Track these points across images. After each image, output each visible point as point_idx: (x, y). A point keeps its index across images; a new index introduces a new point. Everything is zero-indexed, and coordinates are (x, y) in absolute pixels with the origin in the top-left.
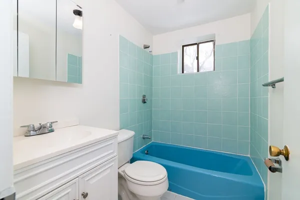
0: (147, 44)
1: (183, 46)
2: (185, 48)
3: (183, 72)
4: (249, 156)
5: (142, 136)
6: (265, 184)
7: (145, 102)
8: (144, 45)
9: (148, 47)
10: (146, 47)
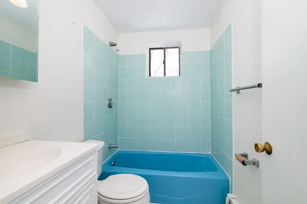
0: (114, 41)
1: (150, 49)
2: (151, 51)
3: (150, 76)
4: (210, 153)
5: (108, 146)
6: (231, 177)
7: (111, 107)
8: (110, 43)
9: (115, 45)
10: (113, 45)
